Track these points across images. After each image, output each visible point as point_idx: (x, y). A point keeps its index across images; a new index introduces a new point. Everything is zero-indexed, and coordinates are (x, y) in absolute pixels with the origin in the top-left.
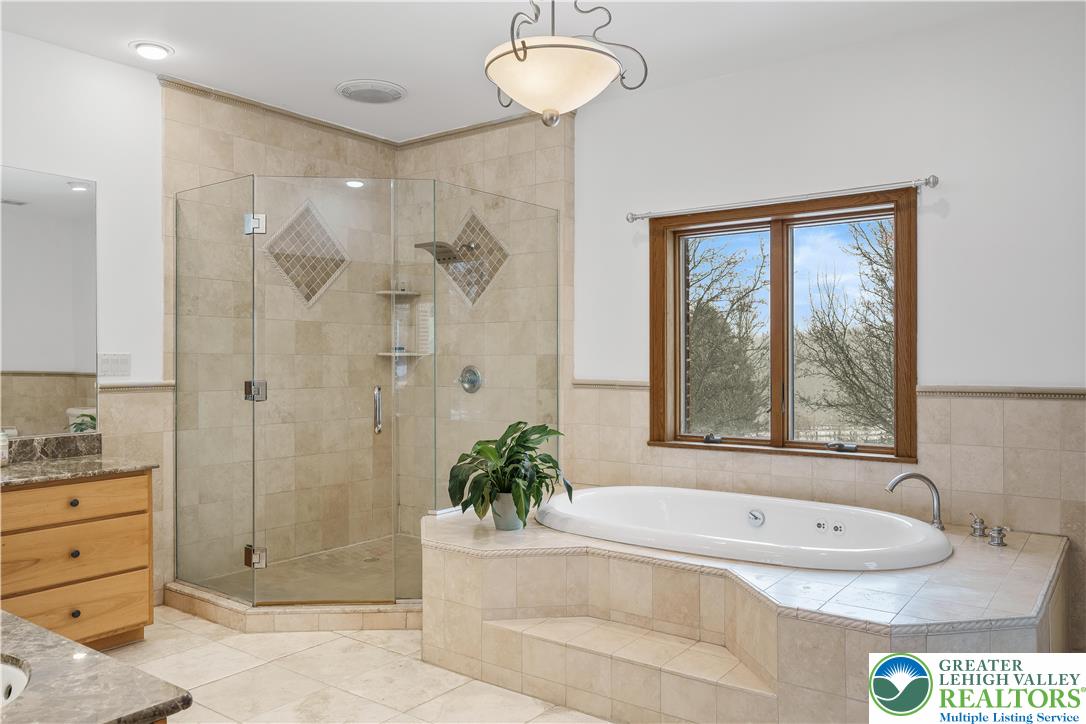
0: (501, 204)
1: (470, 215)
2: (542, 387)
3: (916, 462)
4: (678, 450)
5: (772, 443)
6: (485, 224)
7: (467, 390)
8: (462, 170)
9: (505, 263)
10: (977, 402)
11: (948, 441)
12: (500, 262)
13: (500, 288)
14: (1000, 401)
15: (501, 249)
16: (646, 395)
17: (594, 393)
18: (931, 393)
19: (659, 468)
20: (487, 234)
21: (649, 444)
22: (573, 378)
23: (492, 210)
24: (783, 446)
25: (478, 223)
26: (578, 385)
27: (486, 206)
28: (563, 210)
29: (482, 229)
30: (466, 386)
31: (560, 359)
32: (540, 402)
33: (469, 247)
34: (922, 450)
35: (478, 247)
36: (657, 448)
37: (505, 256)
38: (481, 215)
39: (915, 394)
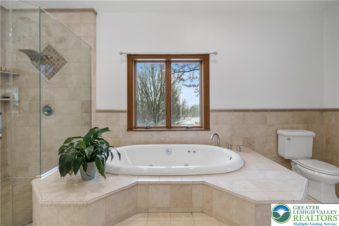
0: (64, 42)
1: (47, 45)
2: (84, 112)
3: (210, 130)
4: (138, 132)
5: (167, 127)
6: (55, 49)
7: (46, 115)
8: (43, 25)
9: (66, 65)
10: (224, 113)
11: (217, 124)
12: (63, 64)
13: (63, 74)
14: (229, 113)
15: (63, 59)
16: (126, 114)
17: (105, 114)
18: (213, 111)
19: (131, 138)
20: (56, 53)
21: (127, 131)
22: (96, 109)
23: (59, 44)
24: (171, 128)
25: (51, 48)
26: (98, 111)
27: (56, 42)
28: (93, 47)
29: (54, 50)
30: (46, 113)
31: (92, 102)
32: (83, 118)
33: (47, 57)
34: (211, 126)
35: (51, 57)
36: (130, 132)
37: (66, 62)
38: (53, 45)
39: (209, 111)
